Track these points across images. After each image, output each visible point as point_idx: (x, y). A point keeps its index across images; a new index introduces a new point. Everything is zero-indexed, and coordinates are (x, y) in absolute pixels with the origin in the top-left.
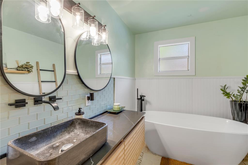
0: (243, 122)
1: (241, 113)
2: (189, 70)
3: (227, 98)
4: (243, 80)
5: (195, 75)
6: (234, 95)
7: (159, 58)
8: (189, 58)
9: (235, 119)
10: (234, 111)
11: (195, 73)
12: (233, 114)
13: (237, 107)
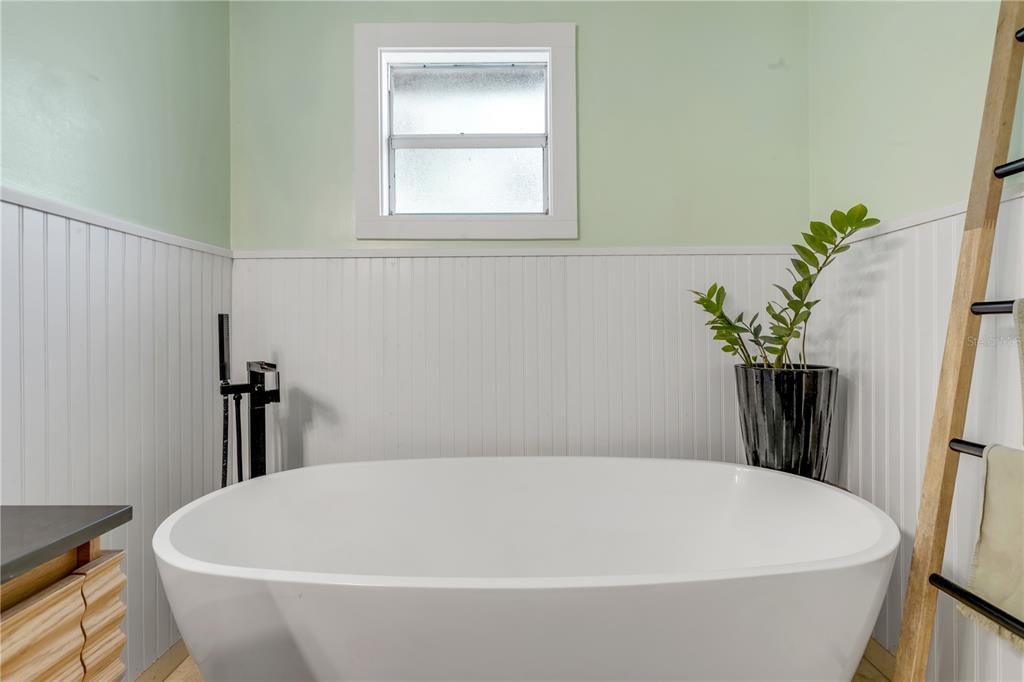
0: (794, 471)
1: (787, 428)
2: (547, 214)
3: (725, 349)
4: (798, 248)
5: (578, 239)
6: (758, 330)
7: (390, 138)
8: (547, 144)
9: (762, 458)
10: (756, 417)
11: (576, 223)
12: (751, 433)
13: (770, 394)
